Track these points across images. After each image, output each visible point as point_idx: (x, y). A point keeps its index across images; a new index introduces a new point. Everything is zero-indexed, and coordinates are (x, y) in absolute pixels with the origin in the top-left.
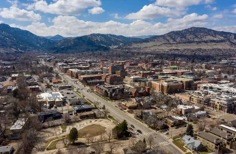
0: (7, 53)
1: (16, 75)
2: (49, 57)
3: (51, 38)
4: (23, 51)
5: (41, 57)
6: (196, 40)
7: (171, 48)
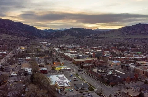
0: (21, 40)
1: (29, 58)
2: (47, 44)
3: (47, 31)
4: (31, 39)
5: (42, 43)
6: (142, 32)
7: (126, 38)
